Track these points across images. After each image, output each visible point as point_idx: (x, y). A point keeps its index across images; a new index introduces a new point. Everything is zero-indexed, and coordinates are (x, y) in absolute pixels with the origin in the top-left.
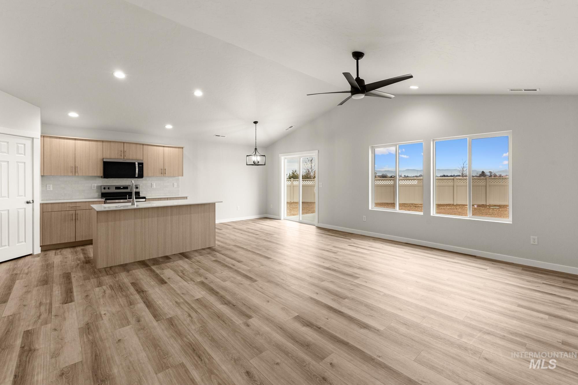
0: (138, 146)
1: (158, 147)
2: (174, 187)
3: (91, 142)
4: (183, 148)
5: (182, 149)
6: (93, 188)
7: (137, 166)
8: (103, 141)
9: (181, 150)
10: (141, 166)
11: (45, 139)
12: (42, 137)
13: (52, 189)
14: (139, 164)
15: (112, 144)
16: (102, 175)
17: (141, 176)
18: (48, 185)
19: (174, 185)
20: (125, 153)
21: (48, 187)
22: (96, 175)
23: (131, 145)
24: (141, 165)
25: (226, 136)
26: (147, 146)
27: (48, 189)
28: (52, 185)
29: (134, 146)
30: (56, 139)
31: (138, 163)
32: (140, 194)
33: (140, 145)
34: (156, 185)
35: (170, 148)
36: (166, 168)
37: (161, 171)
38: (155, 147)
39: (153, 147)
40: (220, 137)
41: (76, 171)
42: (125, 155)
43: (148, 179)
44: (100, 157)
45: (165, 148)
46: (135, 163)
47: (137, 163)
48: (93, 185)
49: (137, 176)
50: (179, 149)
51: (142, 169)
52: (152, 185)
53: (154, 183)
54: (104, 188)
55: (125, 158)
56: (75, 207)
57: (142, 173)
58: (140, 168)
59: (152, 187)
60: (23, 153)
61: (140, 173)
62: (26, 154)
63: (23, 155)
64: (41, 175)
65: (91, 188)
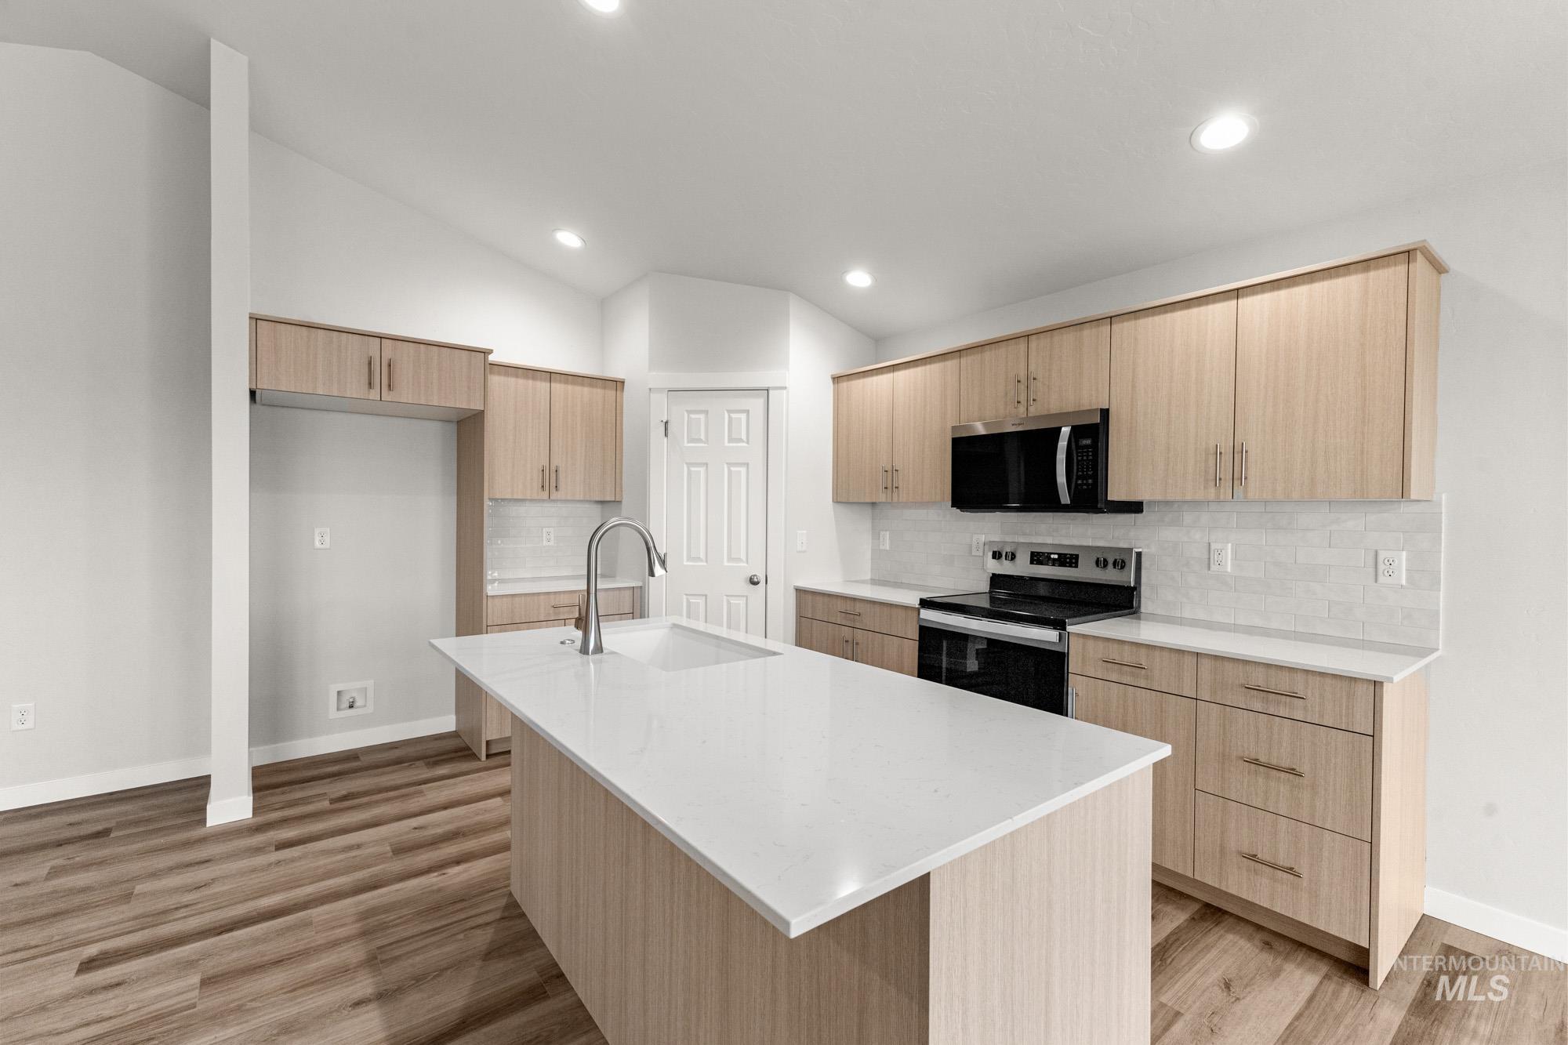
0: (1087, 333)
1: (1195, 311)
2: (1382, 580)
4: (1409, 254)
5: (1403, 268)
6: (974, 552)
7: (1063, 444)
8: (958, 351)
10: (1088, 442)
11: (840, 385)
12: (834, 382)
13: (888, 548)
14: (1076, 431)
15: (988, 354)
16: (950, 497)
18: (882, 533)
19: (1381, 567)
20: (1032, 386)
21: (881, 539)
23: (1058, 337)
26: (1132, 323)
27: (882, 547)
28: (888, 533)
29: (1068, 337)
30: (856, 382)
31: (1070, 427)
32: (1144, 603)
33: (1094, 329)
34: (1235, 557)
35: (1283, 294)
37: (1213, 463)
38: (1179, 315)
39: (1169, 317)
41: (895, 483)
42: (1032, 395)
44: (952, 420)
45: (1247, 303)
46: (1054, 431)
47: (1066, 431)
48: (976, 537)
49: (1065, 499)
50: (1372, 274)
51: (1091, 458)
52: (1212, 553)
53: (1228, 543)
54: (997, 555)
55: (1032, 409)
56: (852, 616)
57: (1090, 481)
58: (1083, 456)
59: (1214, 567)
60: (744, 437)
61: (1085, 482)
62: (748, 443)
63: (743, 442)
64: (833, 501)
65: (970, 551)
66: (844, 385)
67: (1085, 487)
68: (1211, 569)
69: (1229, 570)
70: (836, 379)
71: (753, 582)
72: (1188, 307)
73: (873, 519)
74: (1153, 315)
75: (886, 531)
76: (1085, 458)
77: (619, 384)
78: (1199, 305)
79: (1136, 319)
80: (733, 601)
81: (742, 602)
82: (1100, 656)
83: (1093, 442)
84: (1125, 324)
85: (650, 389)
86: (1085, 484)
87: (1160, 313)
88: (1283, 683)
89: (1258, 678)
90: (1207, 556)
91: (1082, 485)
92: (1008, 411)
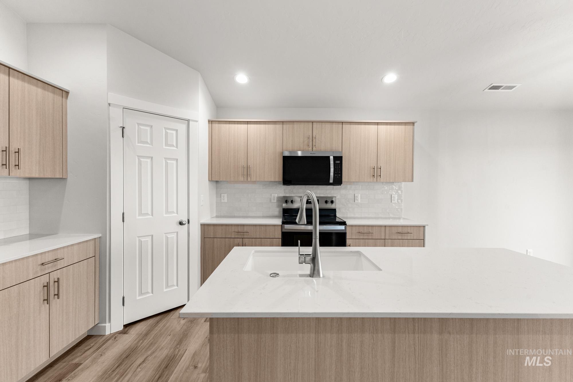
0: (334, 125)
1: (367, 126)
2: (393, 202)
3: (267, 126)
4: (413, 124)
5: (412, 127)
6: (272, 201)
7: (332, 162)
8: (283, 122)
9: (410, 127)
10: (338, 162)
11: (214, 125)
12: (210, 123)
13: (226, 201)
14: (336, 158)
15: (296, 126)
16: (281, 179)
17: (338, 181)
18: (222, 195)
19: (392, 199)
20: (314, 140)
21: (222, 198)
22: (273, 180)
23: (324, 125)
24: (339, 159)
25: (518, 85)
27: (222, 201)
29: (328, 126)
30: (225, 125)
31: (334, 157)
32: (337, 213)
33: (337, 125)
34: (361, 198)
35: (388, 127)
36: (381, 164)
37: (372, 170)
38: (363, 126)
39: (360, 126)
40: (500, 90)
41: (248, 173)
42: (314, 144)
43: (349, 186)
44: (279, 149)
45: (380, 127)
46: (329, 157)
47: (332, 158)
48: (273, 195)
49: (331, 181)
50: (407, 126)
51: (339, 167)
52: (355, 197)
53: (359, 194)
54: (286, 202)
55: (314, 148)
56: (242, 233)
57: (339, 175)
58: (337, 167)
59: (356, 201)
60: (175, 144)
61: (338, 175)
62: (177, 147)
63: (174, 147)
64: (209, 180)
65: (271, 200)
66: (216, 126)
67: (338, 177)
68: (355, 202)
69: (360, 202)
70: (211, 122)
71: (181, 223)
72: (365, 125)
73: (217, 188)
74: (355, 124)
75: (226, 193)
76: (338, 167)
77: (65, 93)
78: (368, 125)
79: (350, 124)
80: (169, 236)
81: (174, 235)
82: (357, 232)
83: (340, 162)
84: (347, 125)
85: (109, 104)
86: (338, 176)
87: (357, 125)
88: (405, 230)
89: (400, 230)
90: (354, 198)
91: (337, 176)
92: (305, 148)
